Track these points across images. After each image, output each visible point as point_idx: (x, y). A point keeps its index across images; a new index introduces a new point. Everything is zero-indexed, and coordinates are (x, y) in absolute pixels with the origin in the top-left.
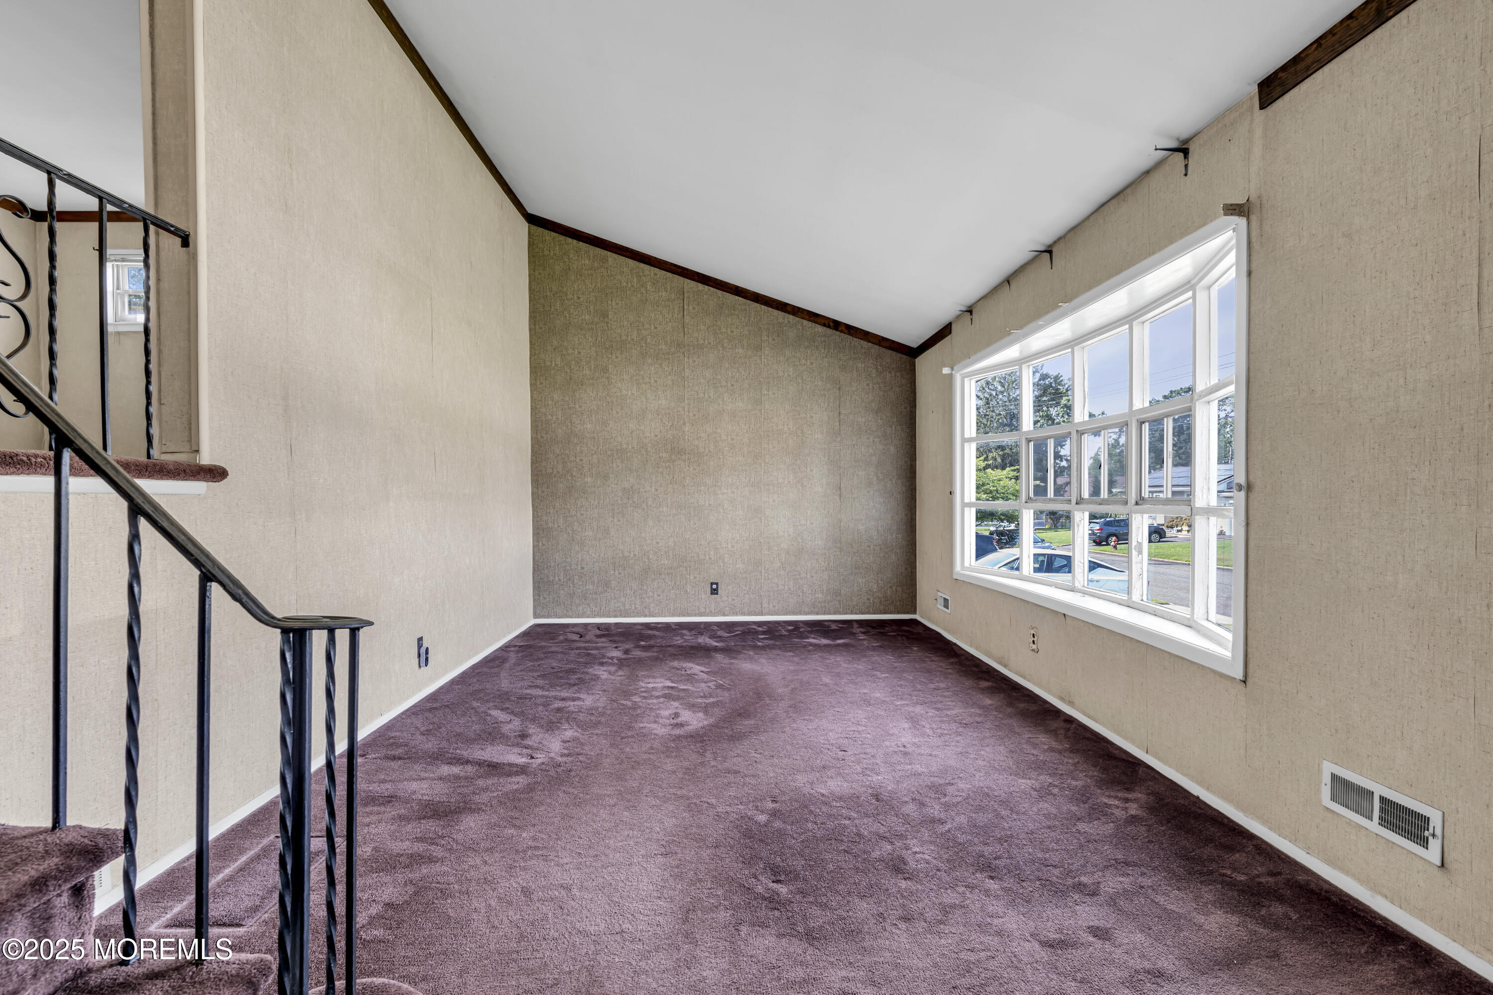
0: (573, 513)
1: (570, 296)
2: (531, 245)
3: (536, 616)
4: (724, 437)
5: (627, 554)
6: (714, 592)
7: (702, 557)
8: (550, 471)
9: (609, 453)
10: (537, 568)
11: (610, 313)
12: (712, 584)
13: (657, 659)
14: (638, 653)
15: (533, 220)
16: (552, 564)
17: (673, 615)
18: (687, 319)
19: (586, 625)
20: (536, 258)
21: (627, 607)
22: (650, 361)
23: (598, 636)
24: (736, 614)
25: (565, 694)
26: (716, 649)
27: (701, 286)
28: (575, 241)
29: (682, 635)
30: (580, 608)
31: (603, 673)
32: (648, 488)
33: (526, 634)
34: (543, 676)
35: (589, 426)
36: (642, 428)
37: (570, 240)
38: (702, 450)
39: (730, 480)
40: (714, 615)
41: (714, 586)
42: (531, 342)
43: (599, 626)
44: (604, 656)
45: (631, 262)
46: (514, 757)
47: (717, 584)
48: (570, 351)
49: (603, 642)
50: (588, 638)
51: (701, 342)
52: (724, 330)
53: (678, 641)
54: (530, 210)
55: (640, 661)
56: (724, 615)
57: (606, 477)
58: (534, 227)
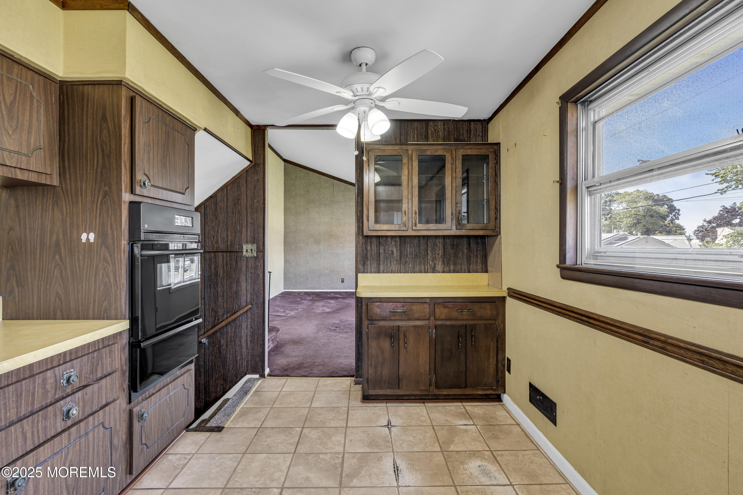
0: (297, 255)
1: (297, 185)
2: (285, 169)
3: (284, 289)
4: (346, 231)
5: (314, 269)
6: (343, 282)
7: (339, 270)
8: (290, 242)
9: (309, 236)
10: (285, 273)
11: (310, 191)
12: (342, 279)
13: (321, 299)
14: (316, 298)
15: (285, 161)
16: (290, 272)
17: (329, 289)
18: (335, 193)
19: (301, 292)
20: (286, 173)
21: (314, 286)
22: (322, 206)
23: (304, 294)
24: (349, 289)
25: (295, 305)
26: (340, 298)
27: (339, 182)
28: (299, 168)
29: (331, 295)
30: (299, 287)
31: (305, 302)
32: (321, 248)
33: (282, 294)
34: (288, 302)
35: (303, 227)
36: (320, 228)
37: (297, 167)
38: (339, 235)
39: (348, 245)
40: (343, 289)
41: (343, 280)
42: (284, 200)
43: (305, 292)
44: (306, 299)
45: (317, 175)
46: (283, 314)
47: (343, 279)
48: (297, 203)
49: (306, 296)
50: (301, 295)
51: (339, 200)
52: (347, 196)
53: (329, 296)
54: (285, 158)
55: (316, 300)
56: (346, 289)
57: (308, 244)
58: (285, 163)
